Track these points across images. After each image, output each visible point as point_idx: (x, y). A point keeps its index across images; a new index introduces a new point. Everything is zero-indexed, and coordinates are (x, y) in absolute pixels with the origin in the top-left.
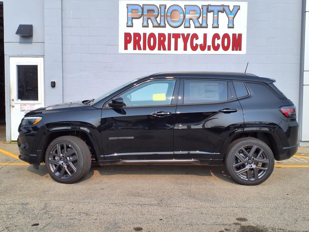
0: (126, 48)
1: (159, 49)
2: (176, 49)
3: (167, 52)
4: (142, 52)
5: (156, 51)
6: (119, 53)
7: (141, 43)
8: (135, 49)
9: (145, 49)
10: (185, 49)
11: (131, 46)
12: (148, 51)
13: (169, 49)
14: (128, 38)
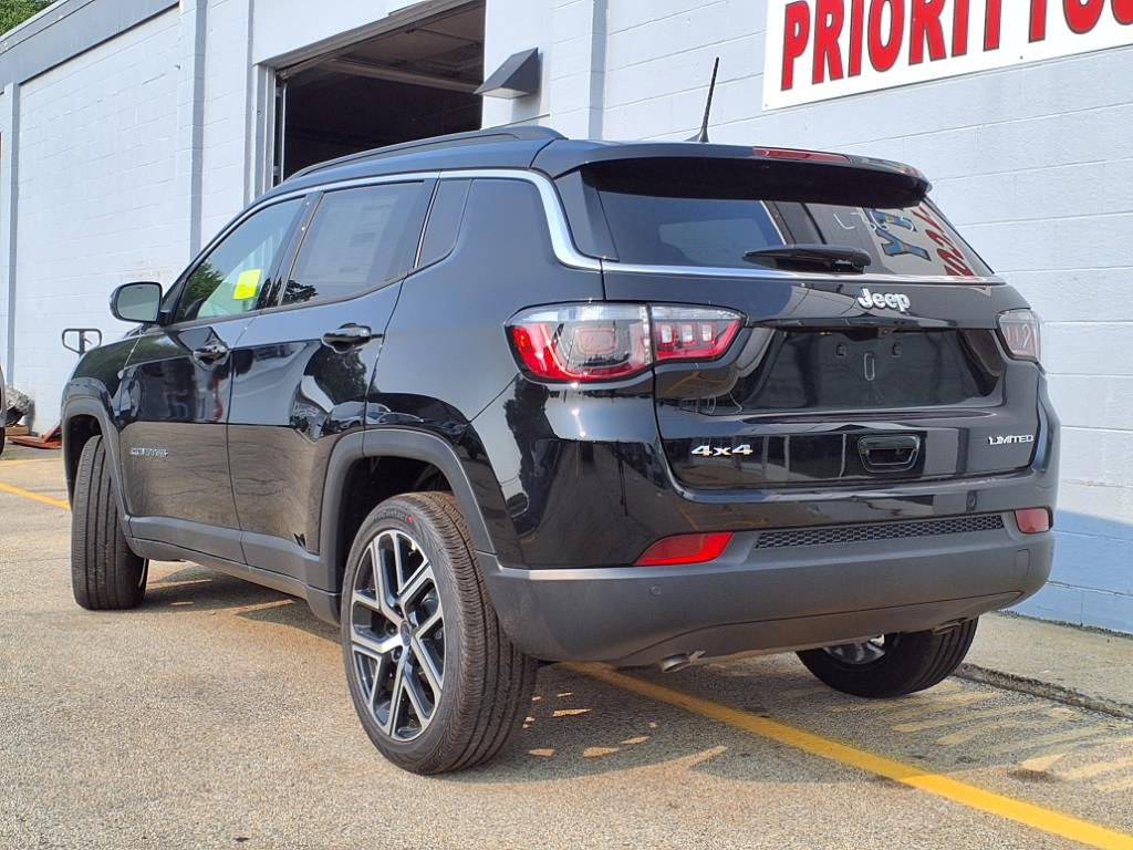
0: (787, 82)
1: (915, 58)
2: (992, 41)
3: (950, 65)
4: (847, 84)
5: (902, 70)
6: (764, 109)
7: (844, 41)
8: (817, 77)
9: (855, 69)
10: (1037, 31)
11: (804, 64)
12: (869, 76)
13: (960, 48)
14: (797, 25)
